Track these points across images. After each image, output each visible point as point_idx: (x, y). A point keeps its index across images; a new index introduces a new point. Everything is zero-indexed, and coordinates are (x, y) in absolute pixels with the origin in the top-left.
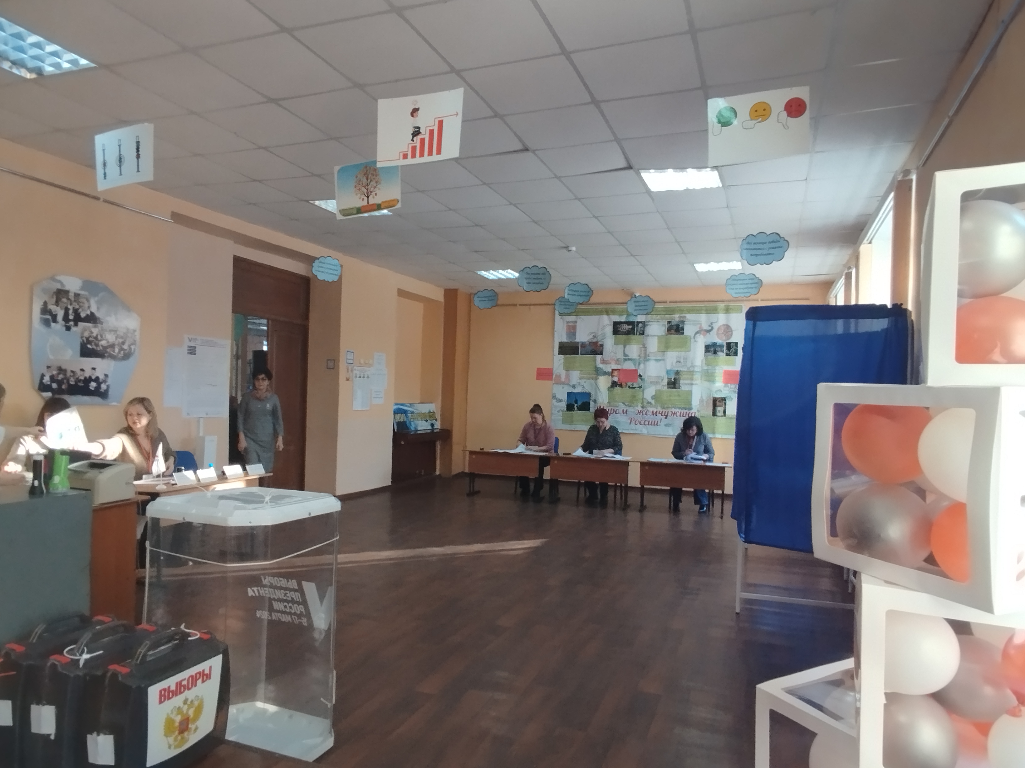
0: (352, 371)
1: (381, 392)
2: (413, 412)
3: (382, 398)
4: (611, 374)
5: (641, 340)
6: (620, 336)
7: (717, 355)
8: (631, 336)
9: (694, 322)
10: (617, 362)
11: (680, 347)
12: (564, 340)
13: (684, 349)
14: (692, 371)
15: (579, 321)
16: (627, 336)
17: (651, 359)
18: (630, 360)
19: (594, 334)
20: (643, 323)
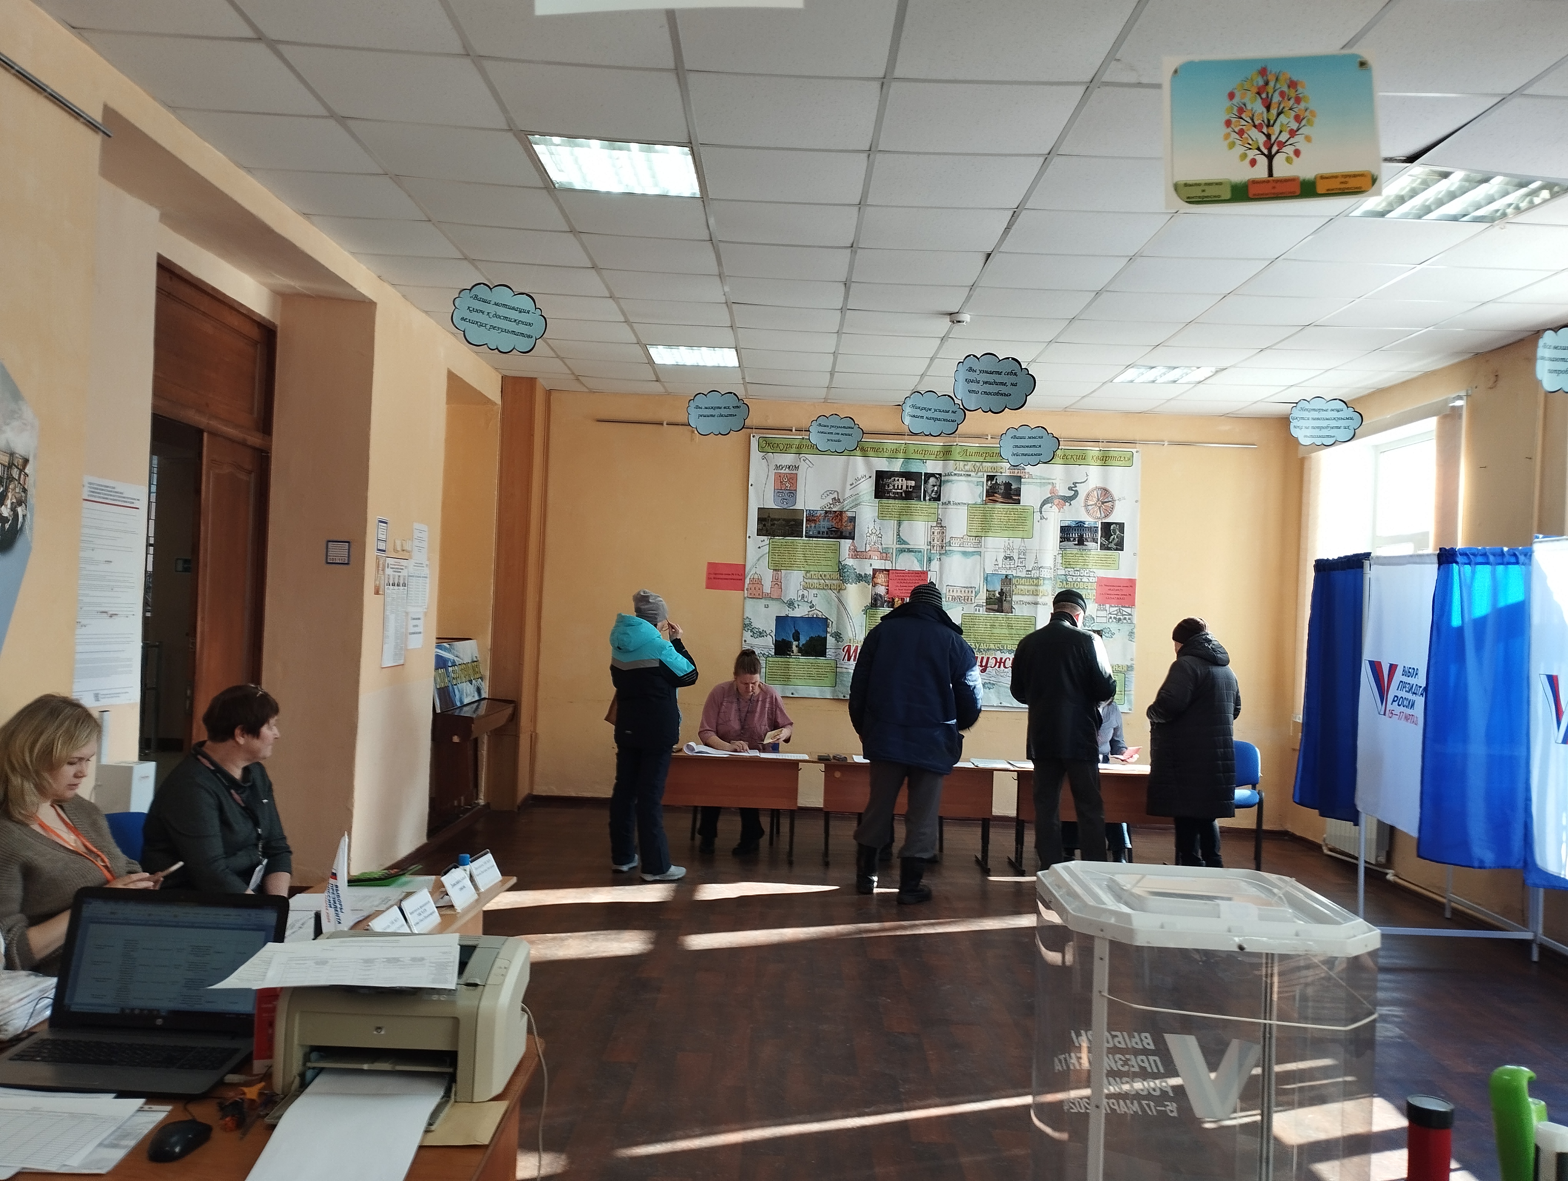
0: (384, 569)
1: (419, 619)
2: (454, 664)
4: (872, 579)
5: (933, 511)
6: (891, 501)
7: (1084, 547)
8: (913, 502)
9: (1039, 481)
10: (885, 555)
11: (1013, 529)
12: (770, 504)
13: (1021, 534)
14: (1037, 578)
15: (803, 466)
16: (905, 503)
17: (955, 551)
18: (910, 551)
19: (835, 495)
20: (938, 476)
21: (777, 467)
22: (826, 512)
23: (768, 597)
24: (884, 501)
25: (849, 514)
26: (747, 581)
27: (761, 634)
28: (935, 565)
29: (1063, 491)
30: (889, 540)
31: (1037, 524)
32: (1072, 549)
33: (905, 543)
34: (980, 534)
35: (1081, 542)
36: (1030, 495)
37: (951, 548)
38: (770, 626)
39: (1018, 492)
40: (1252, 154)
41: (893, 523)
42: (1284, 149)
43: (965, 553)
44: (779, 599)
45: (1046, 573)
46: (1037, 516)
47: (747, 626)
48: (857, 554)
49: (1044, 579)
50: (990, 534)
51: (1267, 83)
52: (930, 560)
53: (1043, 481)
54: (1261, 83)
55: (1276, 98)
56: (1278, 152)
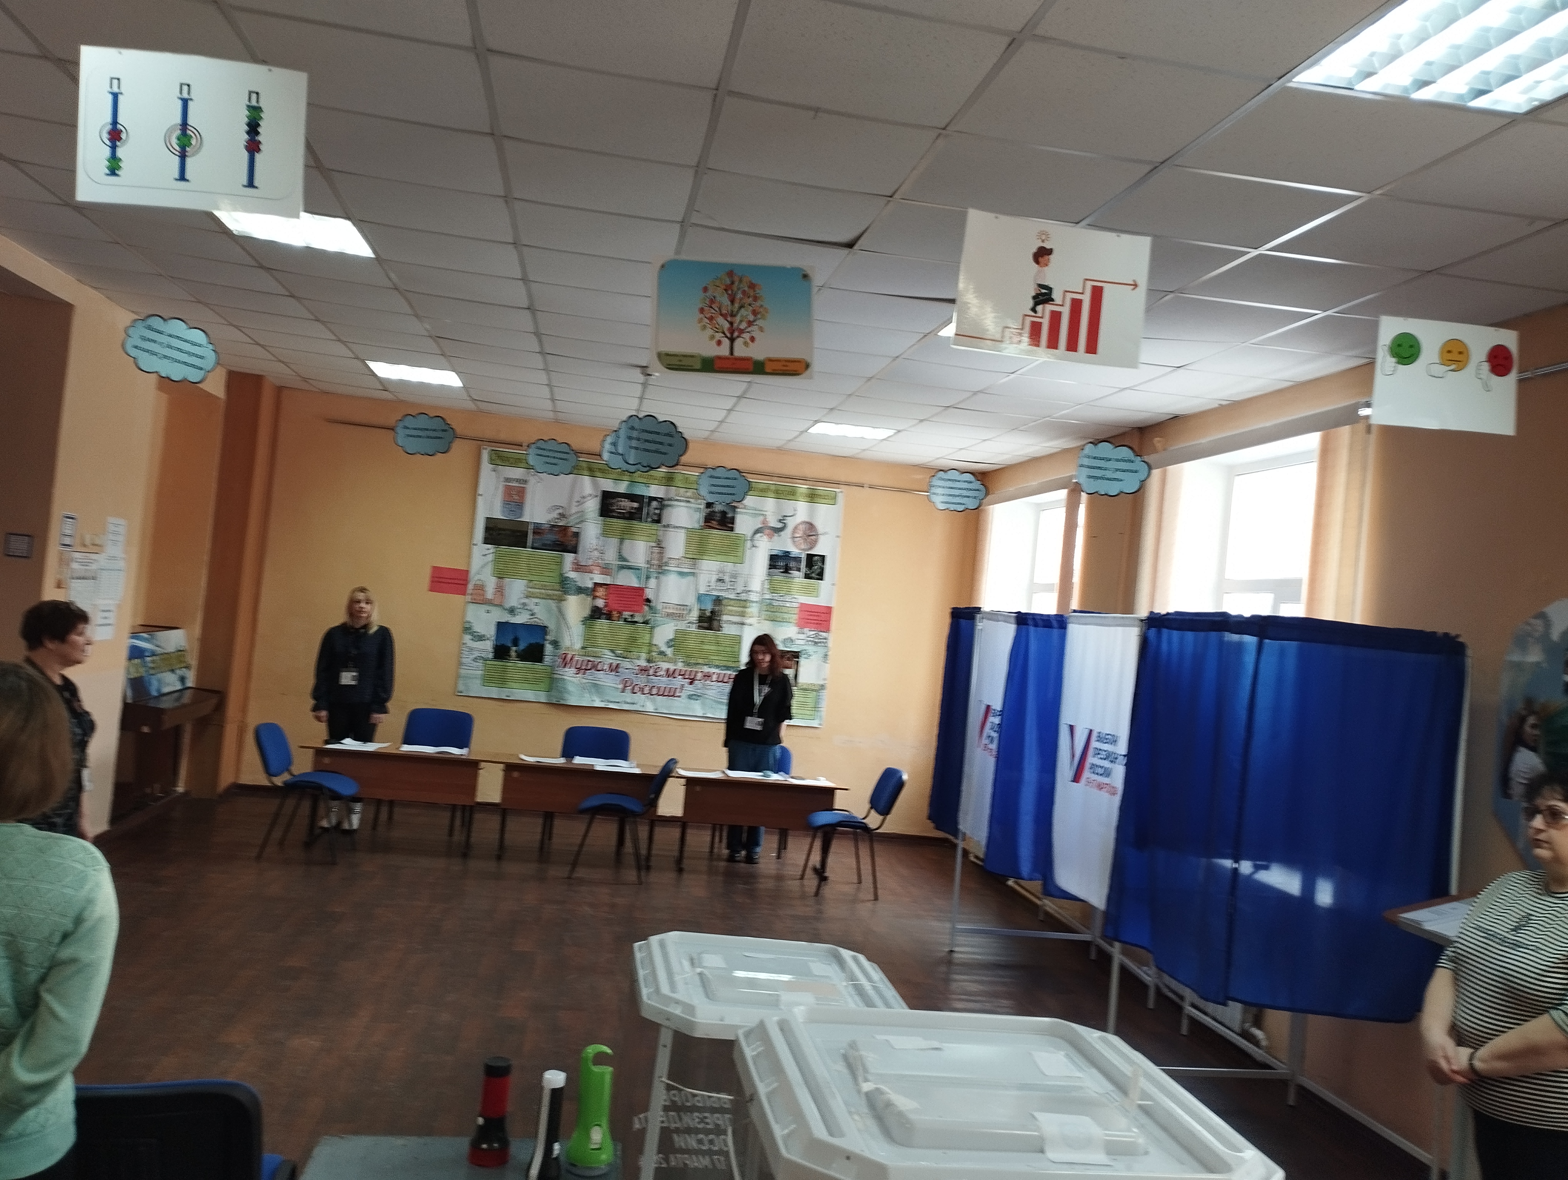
0: (68, 564)
1: (111, 611)
2: (153, 654)
3: (112, 624)
4: (592, 592)
5: (654, 532)
6: (615, 520)
7: (790, 575)
8: (635, 522)
9: (753, 512)
10: (606, 570)
11: (725, 553)
12: (498, 514)
13: (732, 559)
14: (745, 601)
15: (532, 480)
16: (628, 523)
17: (670, 571)
18: (630, 568)
19: (561, 511)
20: (660, 500)
21: (508, 480)
22: (553, 526)
23: (489, 602)
24: (609, 519)
25: (574, 530)
26: (470, 587)
27: (481, 638)
28: (652, 583)
29: (774, 523)
30: (611, 557)
31: (748, 553)
32: (779, 577)
33: (625, 560)
34: (695, 557)
35: (787, 570)
36: (744, 524)
37: (666, 568)
38: (490, 631)
39: (732, 521)
40: (719, 336)
41: (614, 541)
42: (744, 335)
43: (681, 574)
44: (500, 606)
45: (754, 597)
46: (749, 544)
47: (467, 629)
48: (579, 567)
49: (753, 602)
50: (705, 557)
51: (733, 283)
52: (648, 578)
53: (757, 512)
54: (728, 282)
55: (739, 295)
56: (738, 337)
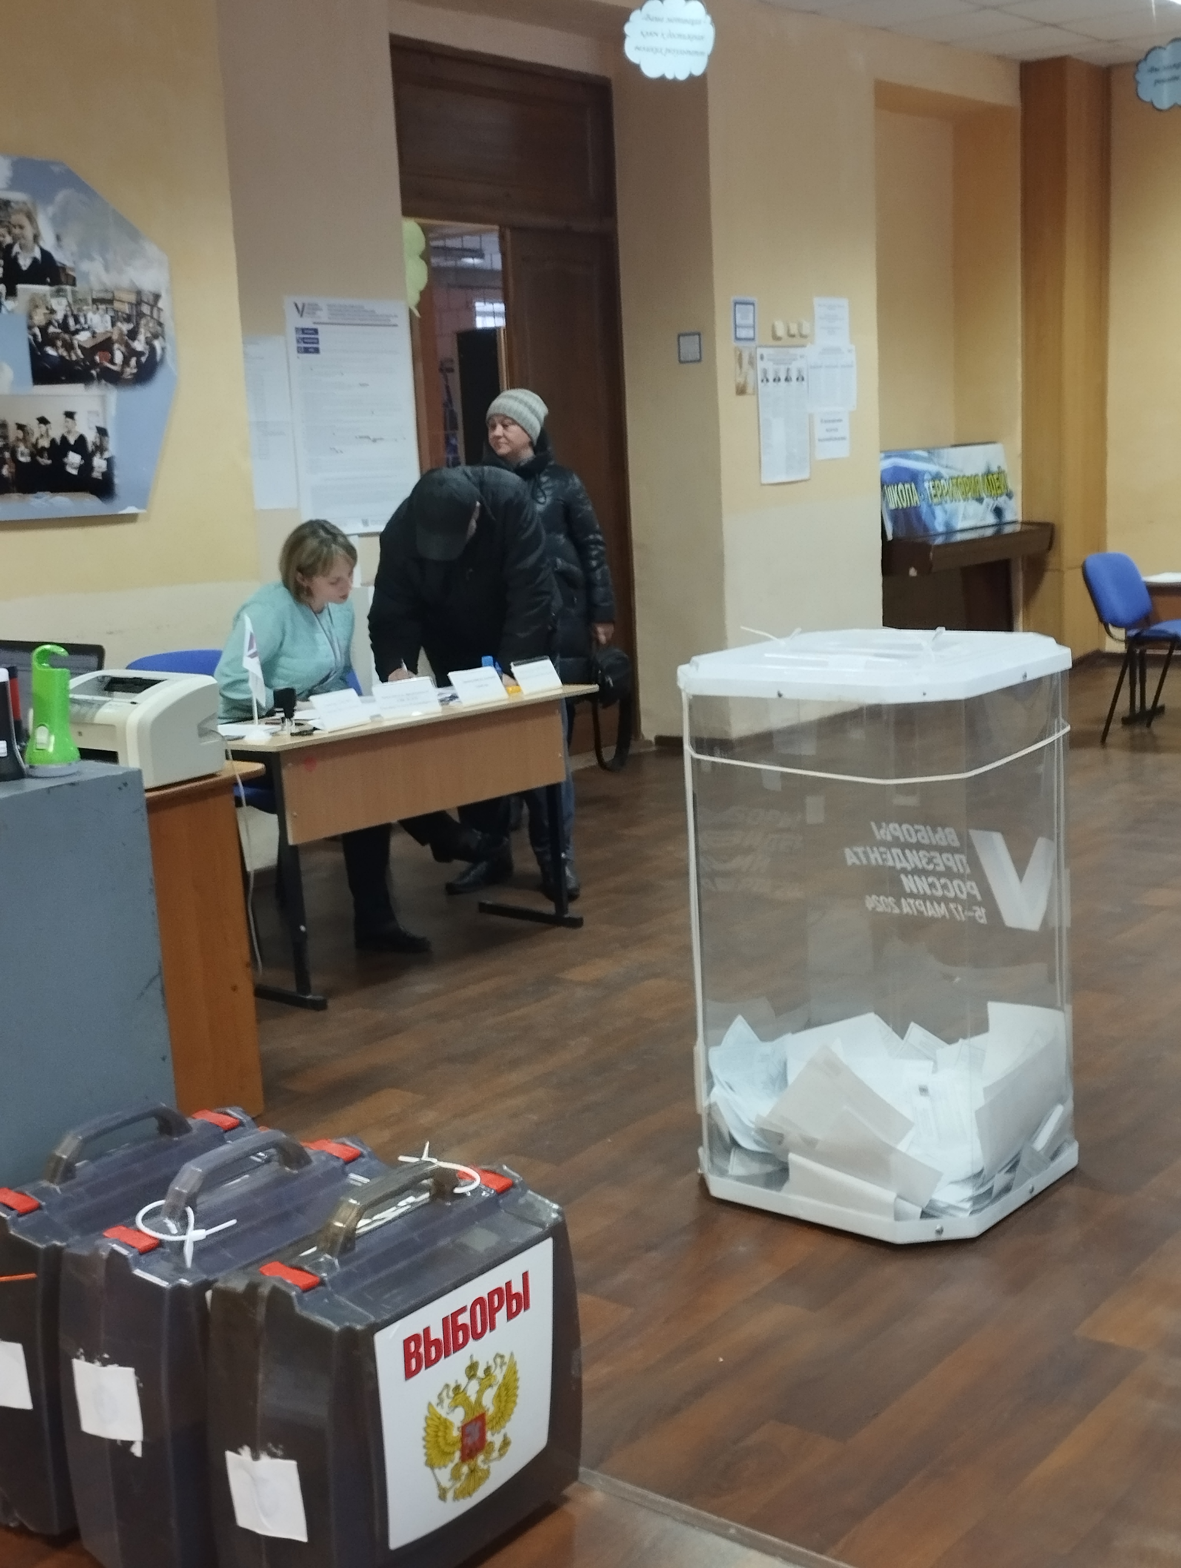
0: (752, 363)
1: (840, 421)
2: (937, 477)
3: (843, 438)
